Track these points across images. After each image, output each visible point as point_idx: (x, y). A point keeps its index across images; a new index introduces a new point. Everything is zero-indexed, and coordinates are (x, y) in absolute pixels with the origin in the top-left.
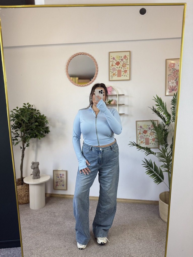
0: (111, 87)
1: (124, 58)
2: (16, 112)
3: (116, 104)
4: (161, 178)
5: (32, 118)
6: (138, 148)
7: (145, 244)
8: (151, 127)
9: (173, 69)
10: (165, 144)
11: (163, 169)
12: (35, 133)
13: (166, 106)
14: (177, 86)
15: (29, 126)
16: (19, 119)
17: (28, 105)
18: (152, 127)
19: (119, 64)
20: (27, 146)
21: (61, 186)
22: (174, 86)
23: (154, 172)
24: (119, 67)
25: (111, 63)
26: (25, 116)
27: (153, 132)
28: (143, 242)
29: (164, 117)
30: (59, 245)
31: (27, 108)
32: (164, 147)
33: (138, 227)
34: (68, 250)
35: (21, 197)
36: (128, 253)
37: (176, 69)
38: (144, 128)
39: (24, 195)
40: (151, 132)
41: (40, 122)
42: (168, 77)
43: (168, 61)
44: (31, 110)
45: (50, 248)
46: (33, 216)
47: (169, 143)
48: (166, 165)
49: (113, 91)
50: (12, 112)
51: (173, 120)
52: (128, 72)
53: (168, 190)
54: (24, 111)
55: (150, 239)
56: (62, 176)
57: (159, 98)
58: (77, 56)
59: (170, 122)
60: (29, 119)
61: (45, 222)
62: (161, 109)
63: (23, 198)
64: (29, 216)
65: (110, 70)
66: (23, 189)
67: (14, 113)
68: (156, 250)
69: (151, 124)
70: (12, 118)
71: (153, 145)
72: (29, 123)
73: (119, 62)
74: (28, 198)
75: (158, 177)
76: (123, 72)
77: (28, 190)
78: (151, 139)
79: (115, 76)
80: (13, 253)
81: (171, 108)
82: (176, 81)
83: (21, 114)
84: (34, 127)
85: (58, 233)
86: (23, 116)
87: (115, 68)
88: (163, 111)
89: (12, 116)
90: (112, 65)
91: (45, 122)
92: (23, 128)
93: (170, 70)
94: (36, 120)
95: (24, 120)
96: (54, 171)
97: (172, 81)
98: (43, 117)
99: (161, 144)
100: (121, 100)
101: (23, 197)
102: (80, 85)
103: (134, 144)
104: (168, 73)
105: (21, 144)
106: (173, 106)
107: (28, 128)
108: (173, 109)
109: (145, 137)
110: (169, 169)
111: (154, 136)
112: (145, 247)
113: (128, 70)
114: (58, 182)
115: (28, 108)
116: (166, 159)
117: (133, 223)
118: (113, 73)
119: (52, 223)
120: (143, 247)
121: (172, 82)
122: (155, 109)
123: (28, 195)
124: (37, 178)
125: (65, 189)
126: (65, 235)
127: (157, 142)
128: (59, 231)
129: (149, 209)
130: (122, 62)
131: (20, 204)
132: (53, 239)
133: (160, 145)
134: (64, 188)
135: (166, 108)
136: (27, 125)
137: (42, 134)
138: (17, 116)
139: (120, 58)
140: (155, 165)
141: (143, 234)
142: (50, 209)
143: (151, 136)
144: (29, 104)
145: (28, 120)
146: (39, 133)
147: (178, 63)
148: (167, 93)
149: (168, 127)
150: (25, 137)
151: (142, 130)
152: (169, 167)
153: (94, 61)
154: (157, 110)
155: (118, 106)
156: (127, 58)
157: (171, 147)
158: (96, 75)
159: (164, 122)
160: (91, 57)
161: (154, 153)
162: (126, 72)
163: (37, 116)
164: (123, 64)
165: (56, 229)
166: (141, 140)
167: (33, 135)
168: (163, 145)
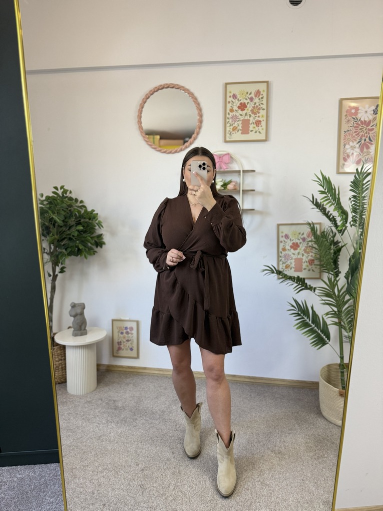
0: (228, 154)
1: (256, 96)
3: (238, 189)
4: (324, 337)
5: (71, 216)
6: (281, 278)
7: (292, 463)
8: (306, 237)
9: (354, 119)
10: (335, 271)
11: (329, 321)
12: (77, 247)
13: (339, 195)
14: (362, 154)
15: (64, 233)
16: (45, 218)
17: (62, 190)
18: (308, 237)
19: (246, 107)
20: (60, 272)
21: (127, 349)
22: (355, 154)
23: (312, 324)
24: (246, 114)
25: (229, 106)
26: (56, 212)
27: (310, 246)
28: (287, 459)
29: (333, 217)
30: (126, 461)
31: (61, 195)
32: (333, 276)
33: (277, 431)
34: (143, 470)
36: (258, 479)
37: (360, 120)
38: (292, 239)
39: (57, 367)
40: (306, 247)
41: (86, 225)
42: (345, 136)
43: (344, 101)
44: (68, 200)
45: (110, 466)
46: (75, 407)
47: (344, 267)
48: (335, 312)
49: (233, 162)
51: (352, 223)
52: (263, 124)
53: (338, 361)
54: (55, 201)
55: (302, 453)
56: (130, 332)
57: (326, 178)
58: (160, 91)
59: (346, 227)
60: (64, 218)
61: (97, 418)
62: (329, 199)
64: (66, 408)
65: (227, 120)
68: (312, 475)
69: (307, 230)
71: (310, 272)
72: (65, 225)
74: (64, 374)
75: (318, 336)
76: (253, 125)
77: (63, 358)
78: (307, 260)
79: (236, 132)
80: (40, 475)
81: (350, 199)
82: (360, 143)
83: (50, 208)
84: (76, 234)
85: (122, 439)
86: (54, 213)
87: (236, 116)
88: (334, 205)
90: (232, 110)
91: (96, 225)
92: (53, 237)
93: (348, 121)
94: (78, 220)
95: (55, 222)
96: (113, 321)
97: (351, 144)
98: (92, 215)
99: (327, 271)
100: (248, 182)
102: (165, 150)
103: (272, 270)
104: (345, 127)
105: (49, 268)
106: (354, 194)
107: (63, 237)
108: (353, 201)
109: (294, 257)
110: (342, 320)
111: (312, 256)
112: (292, 467)
113: (263, 120)
114: (121, 342)
115: (63, 195)
116: (336, 301)
117: (268, 423)
118: (234, 126)
119: (111, 420)
120: (287, 468)
121: (352, 146)
122: (316, 200)
123: (63, 366)
124: (82, 335)
125: (135, 355)
126: (136, 443)
127: (319, 267)
128: (125, 436)
129: (298, 397)
130: (252, 104)
132: (115, 450)
133: (324, 273)
135: (339, 199)
137: (91, 249)
138: (42, 212)
139: (248, 95)
140: (313, 312)
141: (287, 444)
142: (106, 395)
143: (306, 254)
144: (65, 187)
145: (62, 219)
146: (85, 246)
147: (365, 108)
148: (340, 167)
149: (342, 237)
150: (58, 253)
151: (289, 243)
152: (341, 315)
153: (194, 101)
154: (320, 204)
155: (243, 193)
156: (262, 95)
157: (347, 277)
158: (198, 130)
159: (335, 227)
160: (188, 93)
161: (312, 287)
162: (259, 124)
163: (81, 212)
164: (253, 107)
165: (119, 431)
166: (287, 262)
167: (73, 250)
168: (329, 273)
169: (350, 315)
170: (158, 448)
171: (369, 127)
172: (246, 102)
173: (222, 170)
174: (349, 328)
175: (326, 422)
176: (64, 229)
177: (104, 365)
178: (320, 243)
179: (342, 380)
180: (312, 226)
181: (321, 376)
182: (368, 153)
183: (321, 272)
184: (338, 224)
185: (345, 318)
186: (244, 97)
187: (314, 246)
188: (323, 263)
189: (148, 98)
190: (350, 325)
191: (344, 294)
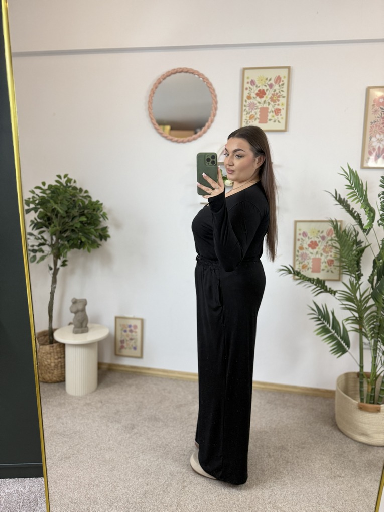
1: (276, 83)
2: (41, 192)
4: (344, 344)
5: (75, 206)
6: (297, 279)
7: (306, 482)
8: (326, 236)
9: (382, 109)
10: (357, 273)
11: (349, 327)
12: (80, 239)
13: (366, 191)
15: (67, 224)
16: (46, 208)
18: (328, 235)
19: (265, 94)
20: (62, 266)
21: (130, 348)
22: (382, 147)
23: (332, 330)
24: (265, 102)
25: (246, 93)
26: (59, 202)
27: (329, 245)
28: (300, 477)
29: (358, 214)
31: (65, 184)
32: (355, 279)
33: (289, 444)
35: (48, 368)
36: (269, 501)
38: (310, 237)
39: (56, 365)
40: (326, 246)
41: (90, 216)
42: (371, 127)
43: (372, 91)
44: (72, 189)
46: (73, 409)
47: (367, 269)
48: (356, 318)
50: (33, 192)
52: (283, 112)
53: (358, 370)
54: (58, 190)
55: (317, 471)
56: (133, 330)
57: (353, 172)
58: (173, 76)
59: (372, 227)
60: (66, 209)
61: (97, 423)
62: (356, 195)
63: (52, 370)
64: (64, 410)
65: (244, 108)
66: (53, 352)
67: (37, 195)
68: (329, 498)
69: (330, 227)
70: (32, 206)
71: (329, 273)
72: (68, 217)
73: (263, 90)
74: (63, 372)
75: (339, 343)
76: (271, 114)
77: (62, 356)
78: (326, 260)
79: (254, 121)
80: (30, 490)
81: (380, 195)
83: (52, 198)
84: (79, 225)
85: (122, 447)
86: (56, 203)
87: (254, 103)
88: (361, 201)
89: (33, 202)
91: (100, 216)
92: (55, 228)
93: (376, 111)
94: (82, 211)
95: (58, 212)
96: (116, 318)
97: (378, 136)
98: (96, 206)
99: (349, 273)
101: (53, 368)
102: (176, 139)
103: (289, 270)
104: (372, 118)
105: (50, 260)
107: (67, 228)
108: (382, 198)
109: (312, 257)
110: (363, 326)
111: (331, 256)
112: (306, 488)
113: (283, 109)
114: (124, 341)
115: (67, 185)
116: (358, 306)
117: (279, 435)
118: (251, 114)
119: (111, 426)
120: (301, 488)
121: (379, 139)
122: (340, 195)
123: (63, 364)
124: (83, 332)
125: (139, 355)
126: (137, 453)
127: (338, 268)
129: (311, 406)
130: (272, 92)
131: (47, 382)
133: (344, 275)
134: (137, 353)
135: (366, 195)
136: (63, 221)
137: (94, 242)
138: (43, 202)
139: (267, 82)
140: (334, 317)
141: (300, 461)
142: (106, 397)
143: (325, 254)
144: (69, 176)
145: (64, 210)
146: (88, 238)
148: (365, 162)
149: (367, 237)
150: (60, 245)
151: (307, 242)
152: (363, 321)
153: (210, 88)
154: (344, 199)
156: (283, 81)
157: (371, 281)
158: (212, 118)
159: (359, 225)
160: (203, 78)
161: (332, 290)
162: (278, 113)
163: (85, 202)
164: (272, 94)
165: (119, 438)
166: (304, 261)
167: (75, 243)
168: (351, 276)
169: (372, 322)
170: (160, 460)
172: (265, 88)
174: (371, 335)
175: (342, 436)
176: (67, 220)
177: (105, 364)
178: (343, 242)
179: (361, 391)
180: (335, 223)
181: (338, 384)
183: (341, 274)
184: (363, 223)
185: (367, 325)
186: (263, 83)
187: (334, 245)
188: (344, 264)
189: (160, 83)
190: (372, 332)
191: (367, 298)
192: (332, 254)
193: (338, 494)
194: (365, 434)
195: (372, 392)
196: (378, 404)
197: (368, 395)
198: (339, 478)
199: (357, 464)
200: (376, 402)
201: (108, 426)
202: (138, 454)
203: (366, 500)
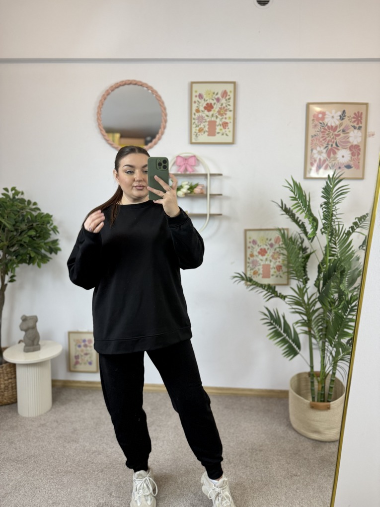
0: (194, 156)
1: (223, 97)
3: (205, 193)
4: (295, 347)
5: (23, 220)
6: (251, 285)
8: (274, 243)
9: (321, 123)
10: (304, 278)
11: (300, 329)
12: (29, 254)
13: (309, 202)
14: (329, 159)
15: (15, 238)
17: (13, 192)
18: (277, 241)
19: (212, 108)
20: (10, 281)
21: (85, 364)
22: (322, 159)
23: (284, 334)
24: (212, 115)
25: (195, 106)
26: (5, 216)
27: (277, 252)
29: (303, 223)
31: (11, 196)
32: (302, 284)
37: (327, 125)
38: (260, 245)
39: (6, 386)
40: (274, 253)
41: (39, 230)
42: (312, 140)
43: (311, 106)
44: (19, 202)
46: (26, 432)
47: (313, 274)
48: (305, 321)
49: (199, 165)
52: (230, 126)
53: (308, 370)
54: (4, 203)
55: (274, 473)
56: (88, 345)
57: (297, 184)
58: (121, 88)
59: (316, 234)
60: (14, 223)
61: (53, 444)
62: (300, 206)
63: (2, 392)
64: (16, 433)
65: (193, 121)
66: (3, 373)
68: (286, 498)
69: (277, 234)
71: (278, 278)
72: (16, 230)
73: (211, 104)
74: (14, 393)
75: (290, 346)
76: (219, 127)
77: (13, 376)
78: (275, 266)
79: (203, 133)
81: (321, 206)
82: (327, 148)
84: (27, 240)
85: (80, 468)
86: (3, 217)
87: (202, 117)
88: (305, 211)
90: (198, 111)
91: (50, 229)
93: (316, 126)
94: (31, 224)
95: (5, 226)
96: (69, 333)
97: (318, 149)
98: (47, 219)
99: (296, 278)
100: (214, 187)
101: (3, 390)
103: (242, 277)
104: (312, 131)
106: (326, 201)
107: (14, 243)
108: (324, 207)
109: (262, 263)
110: (312, 328)
111: (279, 262)
113: (230, 122)
114: (78, 356)
115: (14, 197)
116: (306, 309)
118: (200, 127)
119: (68, 447)
121: (319, 151)
122: (285, 205)
123: (14, 385)
124: (34, 350)
125: (95, 370)
127: (286, 274)
128: (84, 465)
129: (267, 408)
130: (219, 105)
133: (293, 280)
134: (93, 368)
135: (309, 206)
136: (10, 235)
137: (44, 256)
139: (214, 96)
140: (285, 321)
141: (258, 464)
142: (62, 415)
143: (273, 261)
144: (17, 189)
145: (12, 224)
146: (38, 253)
147: (331, 113)
148: (307, 173)
149: (312, 244)
150: (7, 261)
151: (257, 249)
152: (311, 323)
153: (157, 99)
154: (290, 208)
155: (210, 198)
156: (229, 95)
157: (317, 285)
158: (162, 130)
159: (304, 233)
160: (152, 91)
161: (282, 296)
162: (225, 126)
163: (33, 215)
164: (220, 108)
165: (77, 459)
166: (255, 268)
167: (24, 258)
168: (299, 280)
169: (320, 323)
171: (336, 133)
172: (213, 102)
173: (188, 173)
174: (320, 336)
175: (296, 435)
177: (59, 381)
178: (290, 251)
179: (312, 390)
181: (291, 385)
182: (335, 159)
183: (289, 279)
184: (308, 231)
185: (315, 327)
186: (211, 97)
187: (282, 252)
188: (292, 269)
189: (108, 94)
190: (321, 333)
191: (314, 302)
192: (280, 260)
193: (295, 493)
194: (317, 432)
195: (322, 391)
196: (328, 401)
197: (318, 393)
198: (295, 477)
199: (312, 461)
200: (326, 400)
201: (65, 447)
202: (97, 474)
203: (321, 496)
